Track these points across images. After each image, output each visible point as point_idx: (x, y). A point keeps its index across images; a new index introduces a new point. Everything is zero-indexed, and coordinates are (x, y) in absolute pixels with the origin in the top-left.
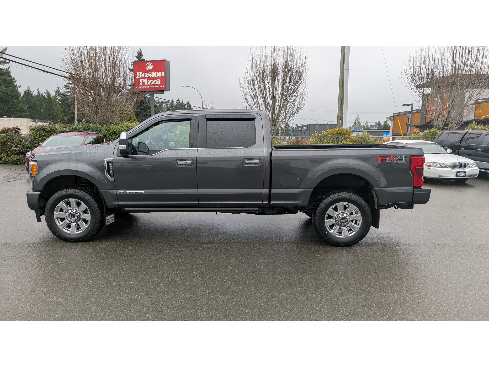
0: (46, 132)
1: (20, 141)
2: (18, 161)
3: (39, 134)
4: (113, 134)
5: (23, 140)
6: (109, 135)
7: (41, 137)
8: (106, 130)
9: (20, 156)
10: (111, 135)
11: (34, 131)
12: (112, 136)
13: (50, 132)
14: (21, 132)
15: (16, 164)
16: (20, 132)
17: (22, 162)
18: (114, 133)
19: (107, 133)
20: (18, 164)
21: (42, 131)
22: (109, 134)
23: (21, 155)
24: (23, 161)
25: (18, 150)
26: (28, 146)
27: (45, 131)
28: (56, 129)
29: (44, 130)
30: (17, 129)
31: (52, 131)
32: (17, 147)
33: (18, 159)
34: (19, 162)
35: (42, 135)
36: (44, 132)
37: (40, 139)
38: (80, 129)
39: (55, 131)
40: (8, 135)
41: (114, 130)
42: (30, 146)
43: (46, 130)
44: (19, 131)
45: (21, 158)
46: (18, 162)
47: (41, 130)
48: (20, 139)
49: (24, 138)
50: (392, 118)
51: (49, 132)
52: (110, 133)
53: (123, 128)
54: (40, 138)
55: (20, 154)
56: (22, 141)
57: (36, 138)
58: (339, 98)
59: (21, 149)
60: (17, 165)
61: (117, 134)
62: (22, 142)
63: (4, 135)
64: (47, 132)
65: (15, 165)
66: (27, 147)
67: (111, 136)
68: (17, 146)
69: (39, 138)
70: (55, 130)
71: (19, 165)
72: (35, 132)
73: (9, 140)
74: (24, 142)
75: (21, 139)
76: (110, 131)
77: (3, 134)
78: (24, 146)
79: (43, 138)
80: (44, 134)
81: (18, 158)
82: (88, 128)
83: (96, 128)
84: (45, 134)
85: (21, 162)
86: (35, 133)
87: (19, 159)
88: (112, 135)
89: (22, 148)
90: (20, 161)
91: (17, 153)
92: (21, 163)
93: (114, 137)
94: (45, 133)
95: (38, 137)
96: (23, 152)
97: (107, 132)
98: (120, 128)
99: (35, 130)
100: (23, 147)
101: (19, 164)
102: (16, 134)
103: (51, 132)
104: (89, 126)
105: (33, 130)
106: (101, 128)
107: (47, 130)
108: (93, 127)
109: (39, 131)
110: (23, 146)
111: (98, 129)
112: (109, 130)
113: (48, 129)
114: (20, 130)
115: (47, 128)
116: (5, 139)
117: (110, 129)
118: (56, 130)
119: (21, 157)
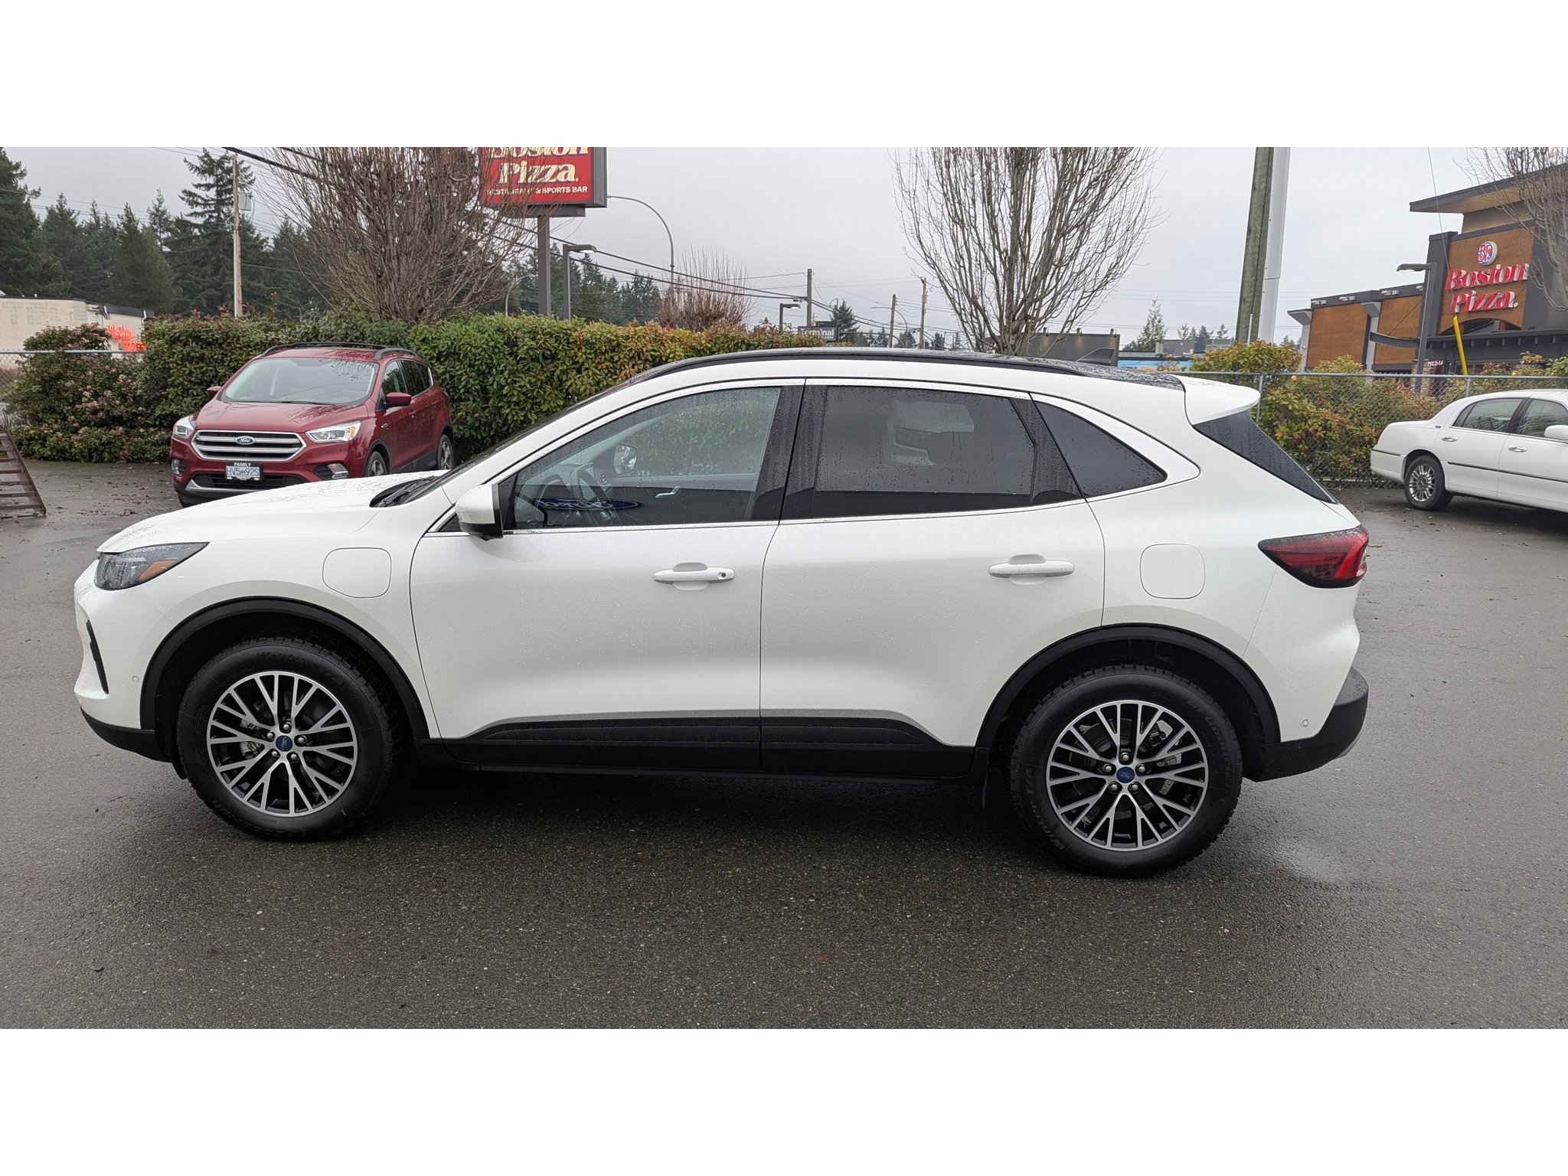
0: (204, 346)
1: (109, 378)
2: (103, 451)
3: (182, 351)
4: (448, 356)
5: (119, 374)
6: (435, 360)
7: (188, 365)
8: (424, 340)
9: (112, 430)
10: (442, 360)
11: (160, 342)
12: (446, 363)
13: (221, 344)
14: (109, 346)
15: (101, 460)
16: (106, 344)
17: (121, 454)
18: (453, 351)
19: (426, 352)
20: (106, 459)
21: (191, 340)
22: (435, 355)
23: (115, 429)
24: (121, 449)
25: (103, 410)
26: (139, 396)
27: (202, 340)
28: (243, 337)
29: (197, 338)
30: (96, 331)
31: (229, 343)
32: (100, 399)
33: (103, 444)
34: (110, 453)
35: (193, 358)
36: (197, 344)
37: (185, 371)
38: (329, 337)
39: (241, 342)
40: (63, 353)
41: (452, 343)
42: (146, 397)
43: (205, 337)
44: (102, 342)
45: (114, 438)
46: (107, 455)
47: (187, 337)
48: (107, 371)
49: (122, 368)
50: (1309, 314)
51: (217, 345)
52: (437, 352)
53: (486, 335)
54: (185, 366)
55: (112, 426)
56: (115, 377)
57: (171, 365)
58: (1252, 235)
59: (113, 407)
60: (104, 465)
61: (465, 356)
62: (118, 381)
63: (49, 354)
64: (209, 344)
65: (96, 462)
66: (134, 398)
67: (441, 364)
68: (100, 396)
69: (179, 367)
70: (238, 340)
71: (111, 465)
72: (167, 343)
73: (69, 373)
74: (124, 381)
75: (114, 370)
76: (437, 347)
77: (47, 351)
78: (124, 396)
79: (195, 368)
80: (198, 352)
81: (104, 438)
82: (358, 334)
83: (388, 333)
84: (204, 354)
85: (115, 452)
86: (165, 350)
87: (109, 443)
88: (444, 361)
89: (117, 402)
90: (113, 450)
91: (101, 419)
92: (117, 459)
93: (453, 367)
94: (201, 349)
95: (178, 364)
96: (121, 417)
97: (426, 349)
98: (475, 333)
99: (164, 336)
100: (121, 401)
101: (110, 461)
102: (93, 351)
103: (223, 346)
104: (360, 326)
105: (158, 339)
106: (405, 333)
107: (211, 340)
108: (376, 328)
109: (181, 341)
110: (119, 396)
111: (398, 335)
112: (435, 341)
113: (213, 335)
114: (106, 336)
115: (211, 331)
116: (56, 369)
117: (436, 338)
118: (242, 339)
119: (115, 436)
